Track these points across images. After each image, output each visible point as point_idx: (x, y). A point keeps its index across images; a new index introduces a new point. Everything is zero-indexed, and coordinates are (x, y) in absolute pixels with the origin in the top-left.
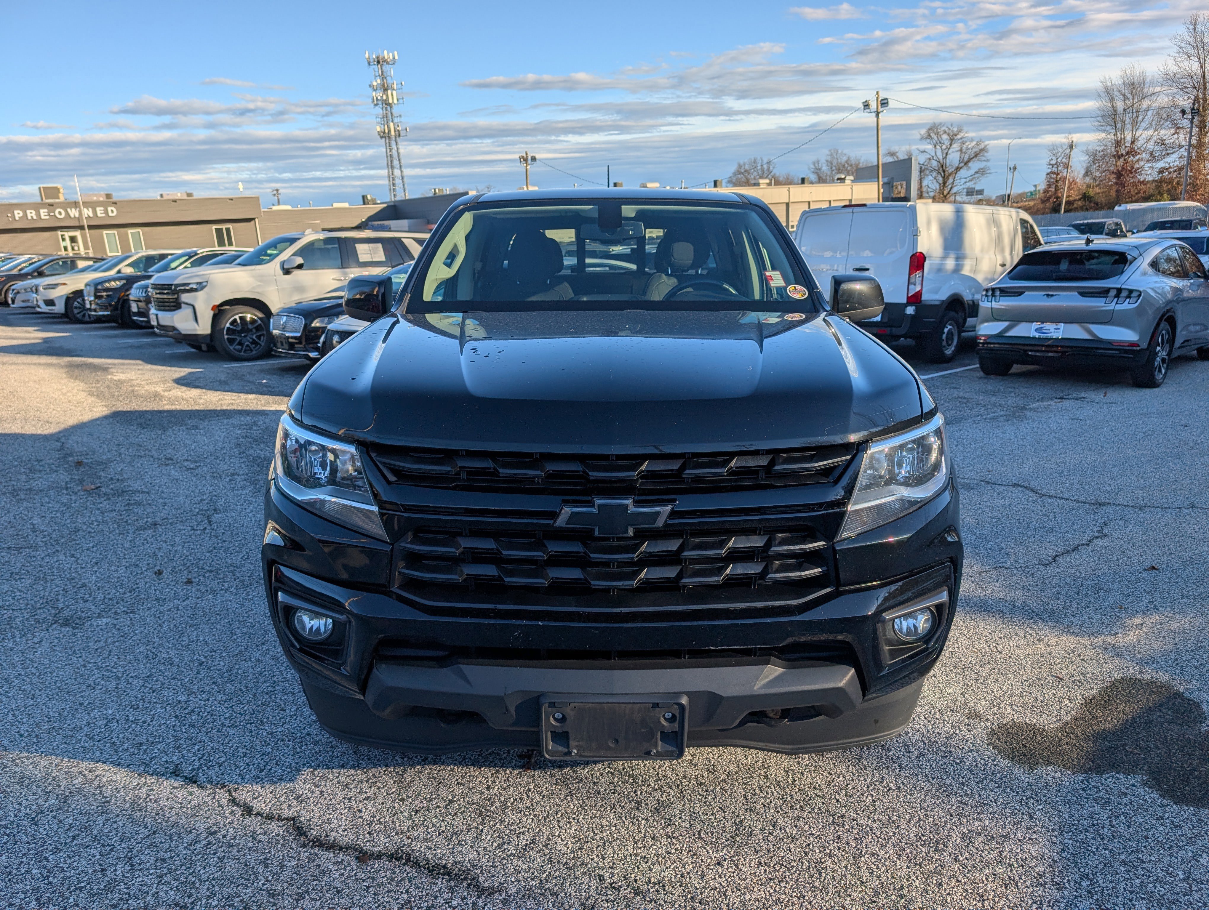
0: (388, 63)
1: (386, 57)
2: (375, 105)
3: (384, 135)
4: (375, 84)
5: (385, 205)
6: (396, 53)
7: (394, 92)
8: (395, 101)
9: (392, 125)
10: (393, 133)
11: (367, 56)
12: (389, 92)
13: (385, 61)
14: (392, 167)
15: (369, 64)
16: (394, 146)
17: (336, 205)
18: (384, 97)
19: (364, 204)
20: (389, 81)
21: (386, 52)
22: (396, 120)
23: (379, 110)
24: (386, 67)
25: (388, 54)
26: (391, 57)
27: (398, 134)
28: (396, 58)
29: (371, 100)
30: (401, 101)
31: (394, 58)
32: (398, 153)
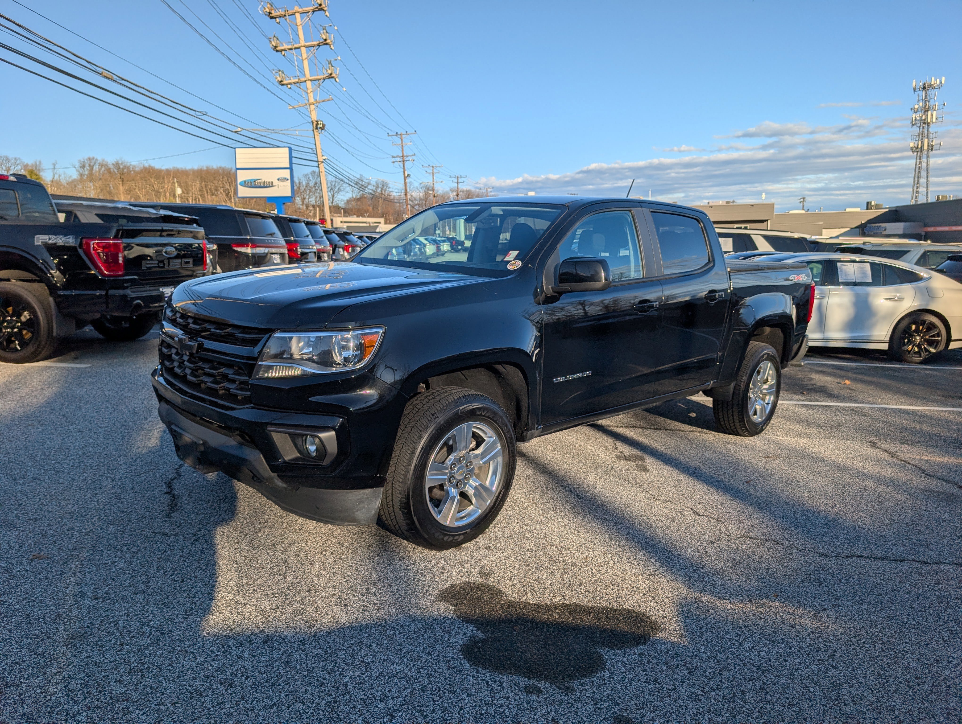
0: (933, 88)
1: (932, 83)
2: (913, 125)
3: (918, 150)
4: (916, 107)
5: (887, 210)
6: (944, 78)
7: (935, 113)
8: (934, 120)
9: (926, 141)
10: (926, 147)
11: (914, 84)
12: (929, 113)
13: (932, 87)
14: (919, 177)
15: (915, 90)
16: (924, 160)
17: (848, 210)
18: (924, 118)
19: (867, 209)
20: (932, 103)
21: (933, 79)
22: (931, 136)
23: (916, 130)
24: (931, 92)
25: (936, 80)
26: (938, 82)
27: (931, 148)
28: (943, 82)
29: (910, 121)
30: (940, 120)
31: (941, 83)
32: (928, 165)
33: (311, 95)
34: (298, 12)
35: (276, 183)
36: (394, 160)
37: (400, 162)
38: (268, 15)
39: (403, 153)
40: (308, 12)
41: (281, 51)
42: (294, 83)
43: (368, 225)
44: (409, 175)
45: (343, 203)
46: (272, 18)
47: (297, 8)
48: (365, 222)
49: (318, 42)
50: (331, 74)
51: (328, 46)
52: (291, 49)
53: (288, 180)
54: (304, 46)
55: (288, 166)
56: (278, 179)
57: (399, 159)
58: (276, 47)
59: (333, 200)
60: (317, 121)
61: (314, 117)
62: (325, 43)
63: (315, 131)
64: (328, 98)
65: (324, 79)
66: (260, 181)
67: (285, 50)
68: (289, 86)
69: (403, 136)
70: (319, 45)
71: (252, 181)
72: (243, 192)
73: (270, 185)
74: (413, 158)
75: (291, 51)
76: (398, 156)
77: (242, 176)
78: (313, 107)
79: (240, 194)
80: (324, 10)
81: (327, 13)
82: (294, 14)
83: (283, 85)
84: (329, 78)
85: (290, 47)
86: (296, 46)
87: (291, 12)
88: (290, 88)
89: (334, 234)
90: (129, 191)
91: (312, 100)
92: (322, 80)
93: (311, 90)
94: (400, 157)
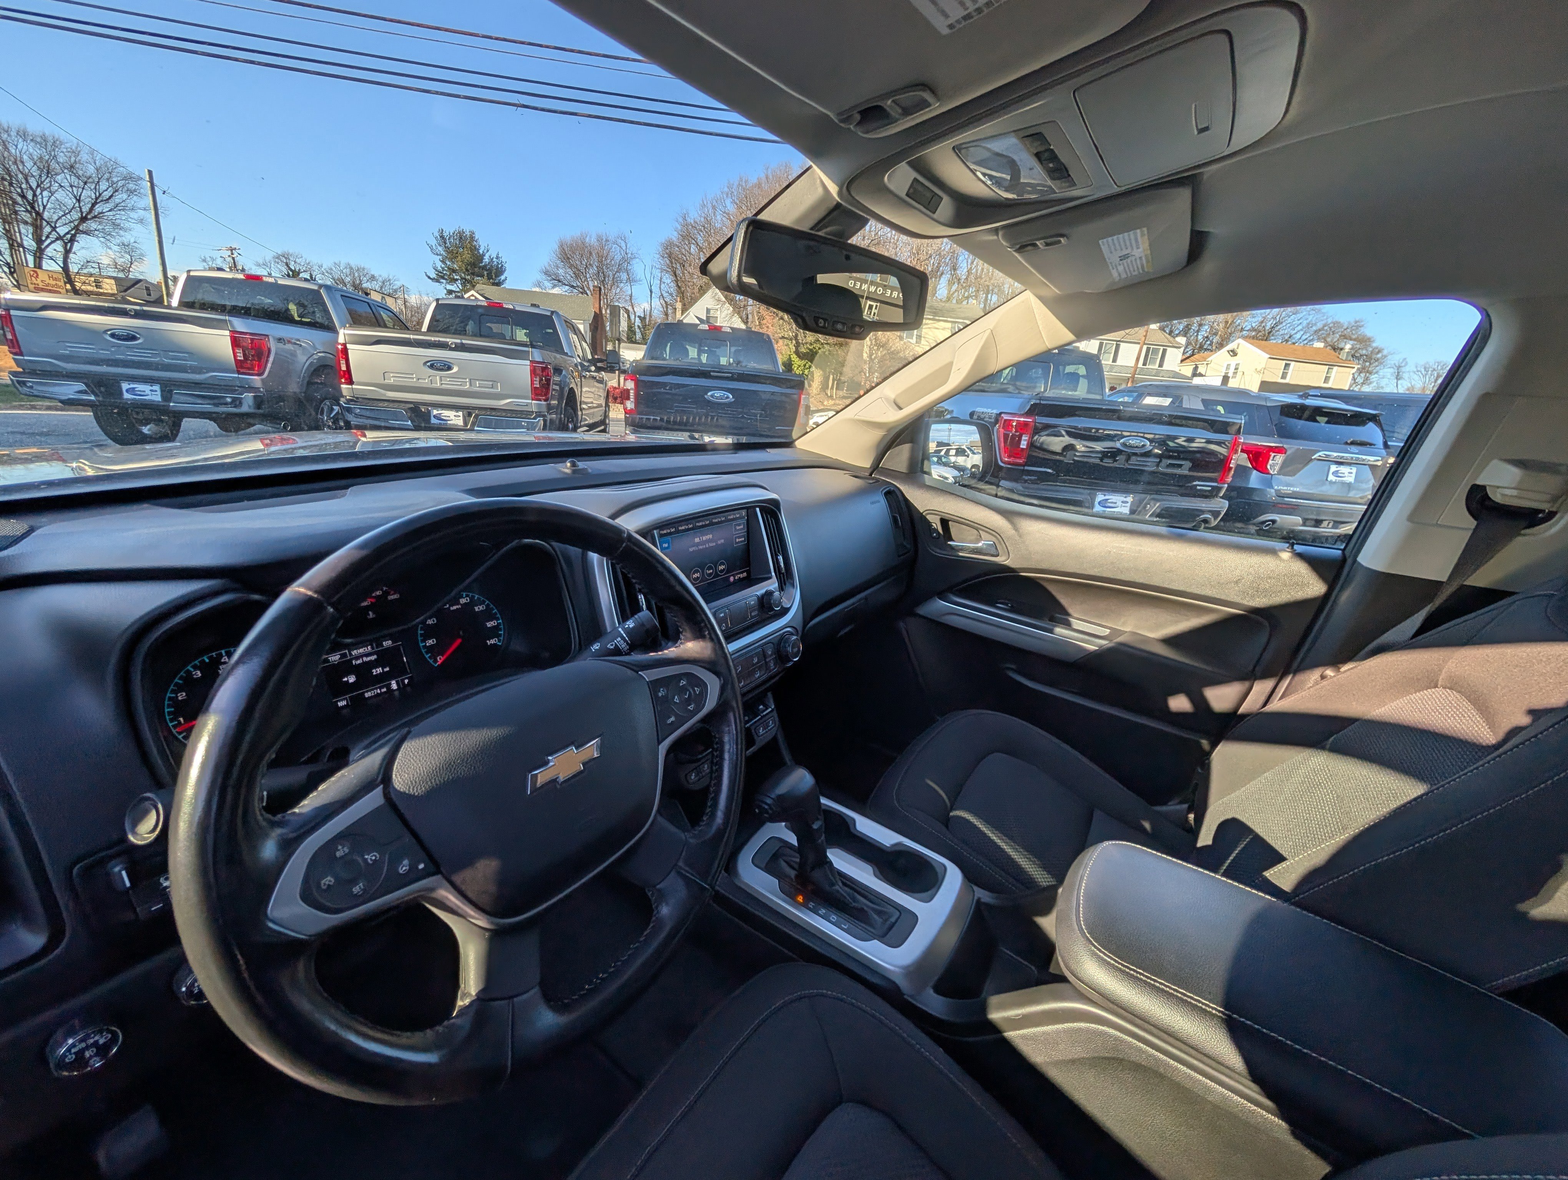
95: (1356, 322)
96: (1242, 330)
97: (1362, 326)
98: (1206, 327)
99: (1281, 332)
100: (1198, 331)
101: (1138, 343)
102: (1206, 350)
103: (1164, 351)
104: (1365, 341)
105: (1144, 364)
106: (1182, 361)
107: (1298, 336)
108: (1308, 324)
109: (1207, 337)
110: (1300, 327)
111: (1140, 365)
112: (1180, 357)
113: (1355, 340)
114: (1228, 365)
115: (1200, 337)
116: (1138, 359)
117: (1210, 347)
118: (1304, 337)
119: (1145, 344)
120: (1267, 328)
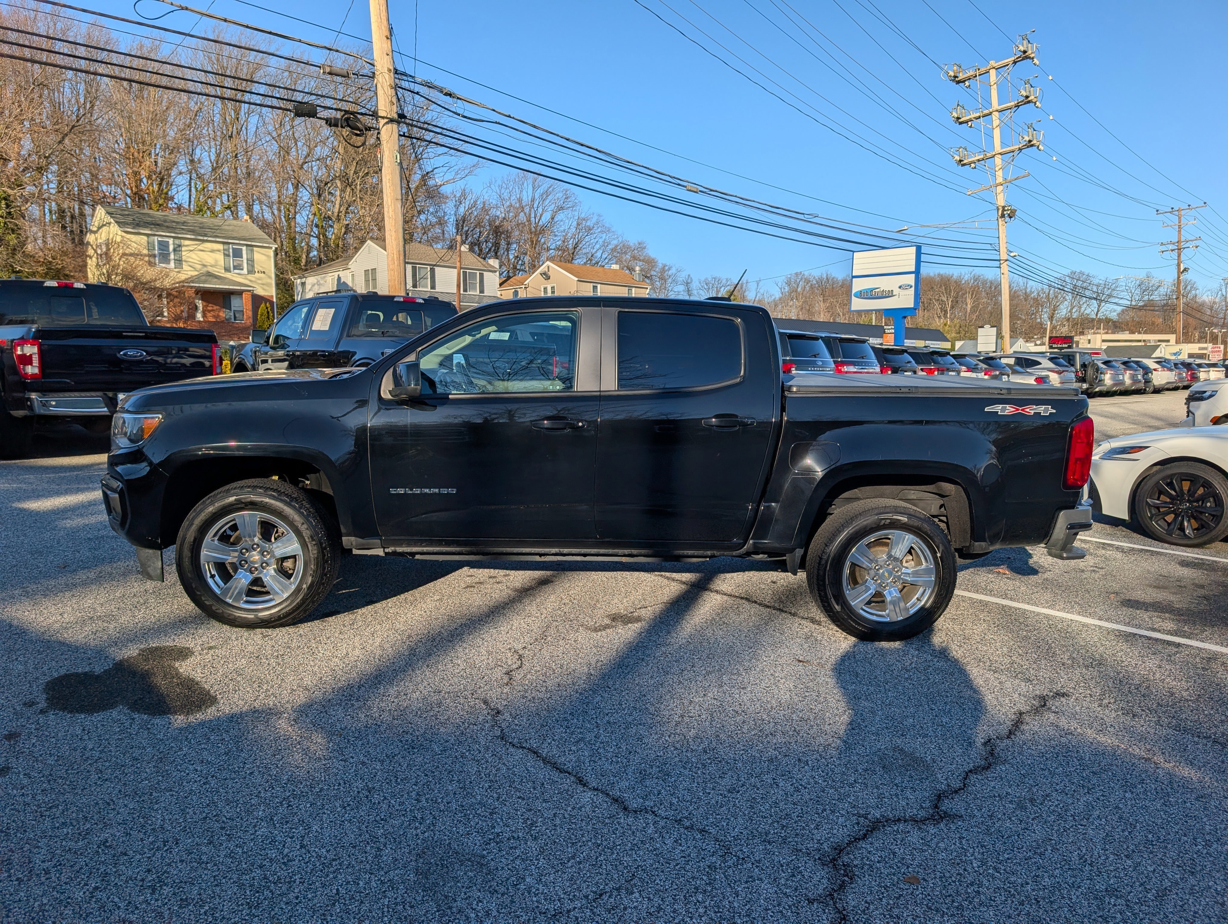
33: (1000, 174)
34: (994, 68)
35: (896, 291)
36: (1164, 248)
37: (1172, 250)
38: (953, 80)
39: (1179, 237)
40: (1007, 65)
41: (967, 122)
42: (979, 160)
43: (1143, 344)
44: (1185, 270)
45: (1115, 314)
46: (958, 82)
47: (993, 63)
48: (1140, 341)
49: (1016, 102)
50: (1030, 141)
51: (1032, 105)
52: (979, 117)
53: (911, 287)
54: (997, 111)
55: (913, 270)
56: (900, 287)
57: (1171, 247)
58: (958, 118)
59: (1098, 311)
60: (1003, 207)
61: (1001, 201)
62: (1027, 101)
63: (1000, 220)
64: (1023, 173)
65: (1020, 149)
66: (878, 290)
67: (971, 120)
68: (973, 165)
69: (1183, 213)
70: (1017, 106)
71: (869, 291)
72: (857, 304)
73: (889, 295)
74: (1197, 243)
75: (978, 120)
76: (1171, 243)
77: (858, 285)
78: (1000, 188)
79: (854, 308)
80: (1030, 58)
81: (1036, 60)
82: (988, 72)
83: (963, 165)
84: (1028, 147)
85: (978, 115)
86: (986, 112)
87: (983, 70)
88: (975, 168)
89: (905, 354)
90: (830, 309)
91: (1000, 180)
92: (1017, 152)
93: (1000, 167)
94: (1173, 244)
95: (639, 244)
96: (548, 249)
97: (645, 248)
98: (515, 246)
99: (584, 251)
100: (508, 250)
101: (455, 268)
102: (520, 270)
103: (482, 276)
104: (650, 262)
105: (465, 290)
106: (501, 285)
107: (599, 254)
108: (604, 242)
109: (517, 257)
110: (598, 246)
111: (462, 292)
112: (497, 281)
113: (643, 261)
114: (545, 289)
115: (511, 257)
116: (459, 286)
117: (523, 267)
118: (604, 256)
119: (461, 268)
120: (570, 247)
